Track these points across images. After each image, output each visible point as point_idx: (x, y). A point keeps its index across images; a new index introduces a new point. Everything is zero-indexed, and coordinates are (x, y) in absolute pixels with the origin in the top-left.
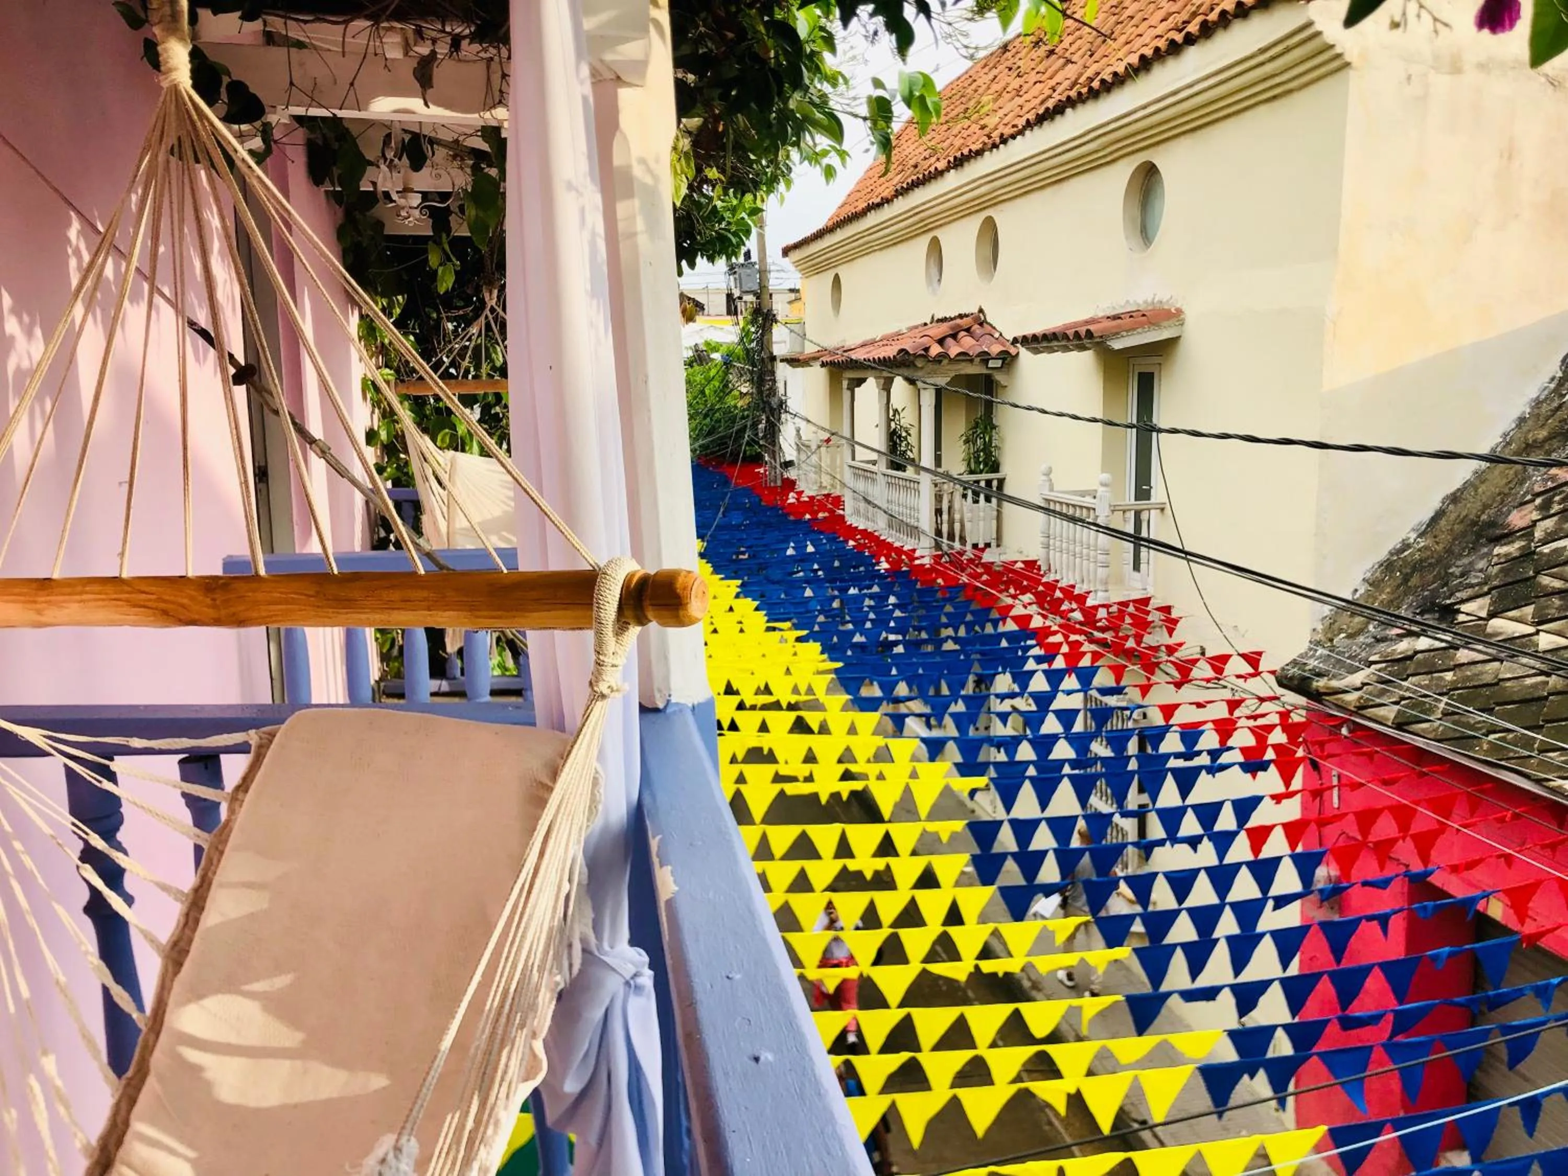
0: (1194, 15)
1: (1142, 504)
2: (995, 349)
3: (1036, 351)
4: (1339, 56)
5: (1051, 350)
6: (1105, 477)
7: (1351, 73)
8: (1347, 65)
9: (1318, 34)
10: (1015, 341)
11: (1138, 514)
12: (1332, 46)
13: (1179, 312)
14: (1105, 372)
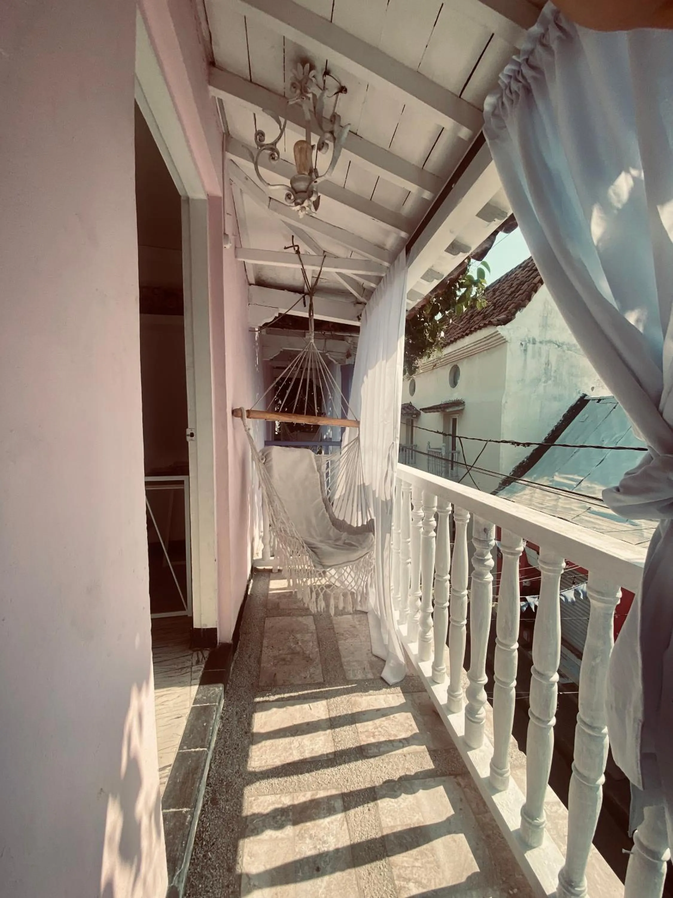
0: (467, 329)
1: (454, 451)
2: (415, 412)
3: (426, 412)
4: (504, 339)
5: (430, 412)
6: (444, 444)
7: (508, 344)
8: (507, 341)
9: (500, 334)
10: (421, 409)
11: (453, 454)
12: (503, 337)
13: (464, 402)
14: (444, 420)
